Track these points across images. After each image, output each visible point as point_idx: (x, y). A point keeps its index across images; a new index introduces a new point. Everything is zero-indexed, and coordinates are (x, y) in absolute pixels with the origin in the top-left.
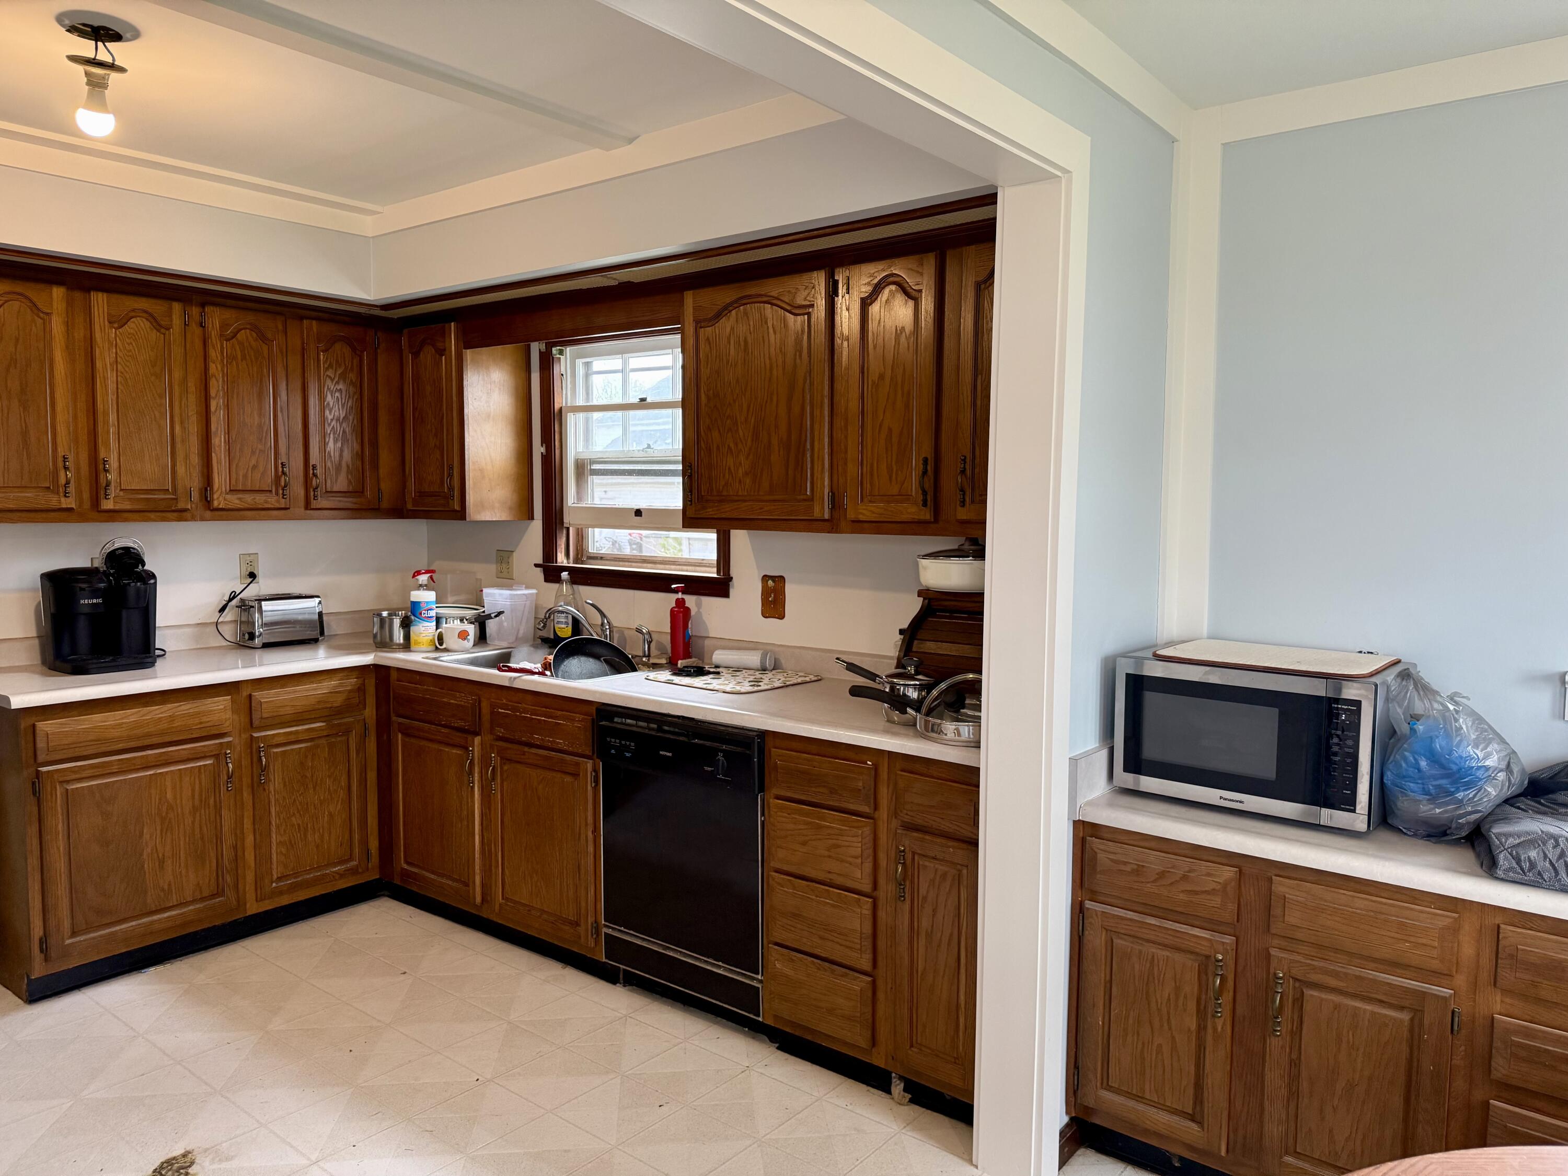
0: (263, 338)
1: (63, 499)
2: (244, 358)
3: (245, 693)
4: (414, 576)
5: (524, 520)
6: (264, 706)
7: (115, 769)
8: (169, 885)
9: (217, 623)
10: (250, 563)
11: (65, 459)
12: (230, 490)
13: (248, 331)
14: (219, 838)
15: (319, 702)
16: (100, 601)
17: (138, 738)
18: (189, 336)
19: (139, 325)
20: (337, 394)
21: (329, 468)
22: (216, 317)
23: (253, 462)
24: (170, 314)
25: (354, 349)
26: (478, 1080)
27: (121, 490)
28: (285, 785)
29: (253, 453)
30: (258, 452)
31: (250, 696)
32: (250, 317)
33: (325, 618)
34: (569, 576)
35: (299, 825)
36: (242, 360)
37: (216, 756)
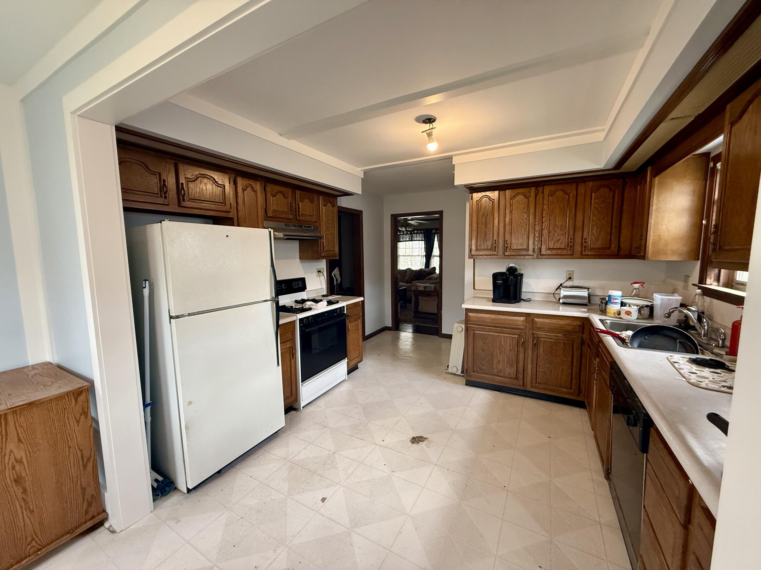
0: (565, 193)
1: (494, 252)
2: (557, 201)
3: (532, 318)
4: (632, 284)
5: (693, 260)
6: (537, 323)
7: (487, 330)
8: (501, 369)
9: (554, 294)
10: (570, 274)
11: (495, 241)
12: (549, 249)
13: (560, 192)
14: (517, 362)
15: (560, 327)
16: (502, 282)
17: (494, 323)
18: (538, 198)
19: (520, 197)
20: (600, 209)
21: (593, 239)
22: (547, 189)
23: (558, 238)
24: (530, 192)
25: (611, 190)
26: (505, 487)
27: (511, 249)
28: (544, 352)
29: (558, 235)
30: (560, 235)
31: (533, 319)
32: (560, 187)
33: (591, 297)
34: (702, 292)
35: (548, 368)
36: (557, 202)
37: (519, 335)
